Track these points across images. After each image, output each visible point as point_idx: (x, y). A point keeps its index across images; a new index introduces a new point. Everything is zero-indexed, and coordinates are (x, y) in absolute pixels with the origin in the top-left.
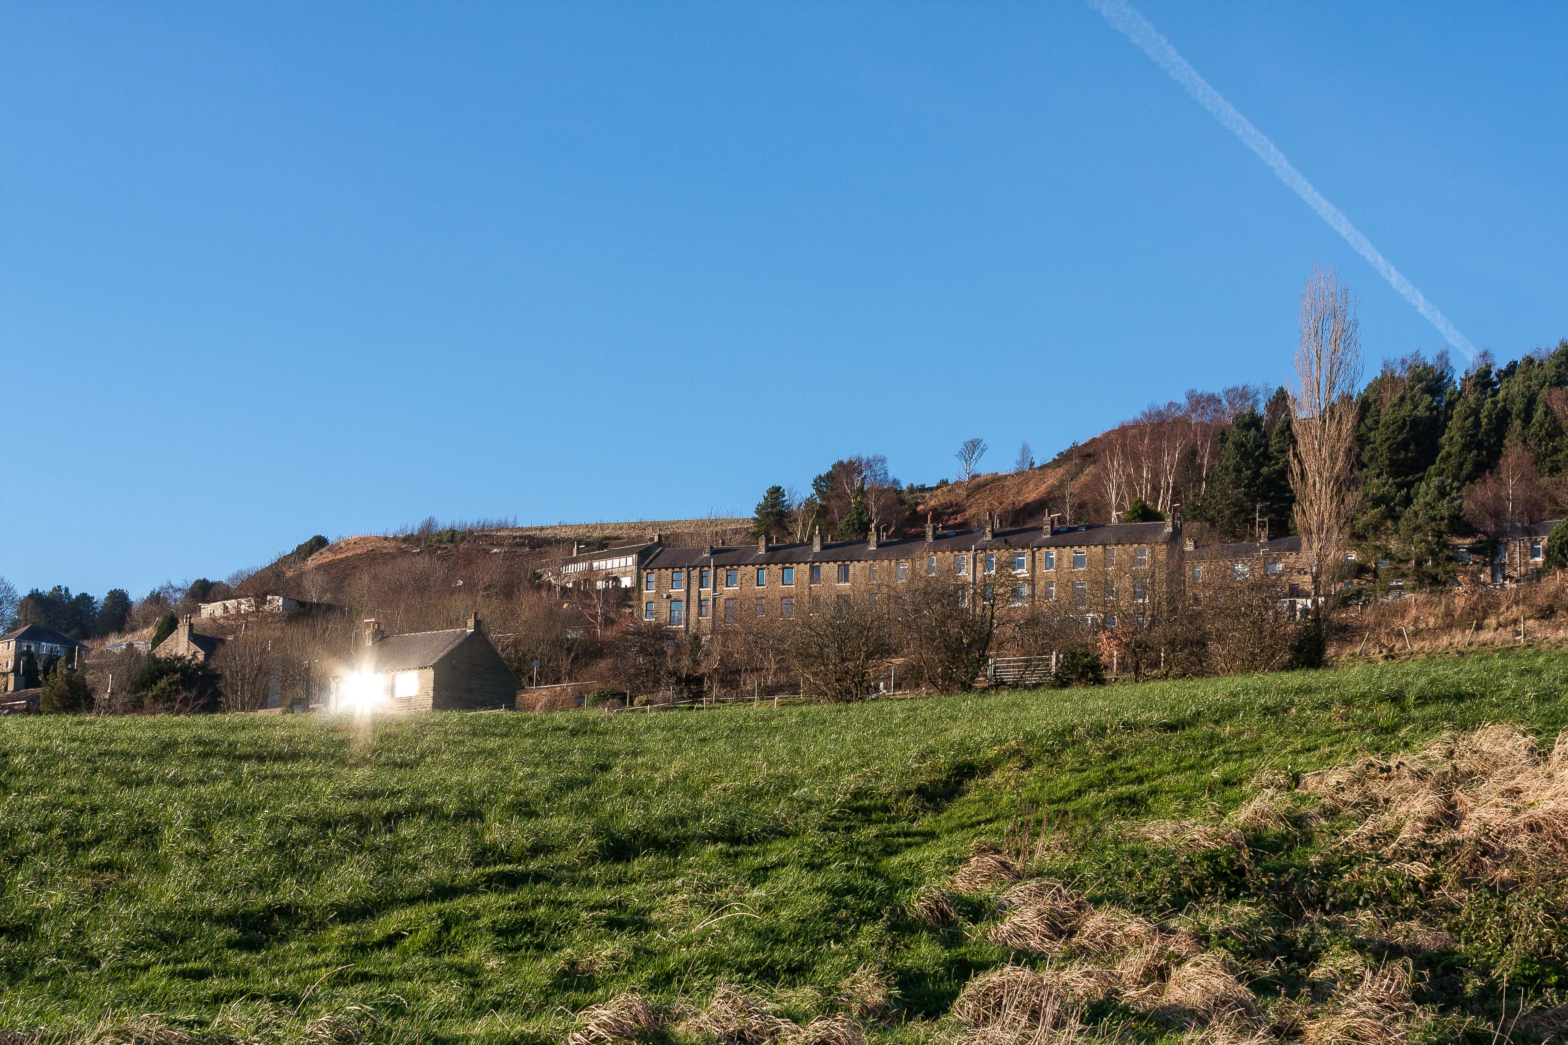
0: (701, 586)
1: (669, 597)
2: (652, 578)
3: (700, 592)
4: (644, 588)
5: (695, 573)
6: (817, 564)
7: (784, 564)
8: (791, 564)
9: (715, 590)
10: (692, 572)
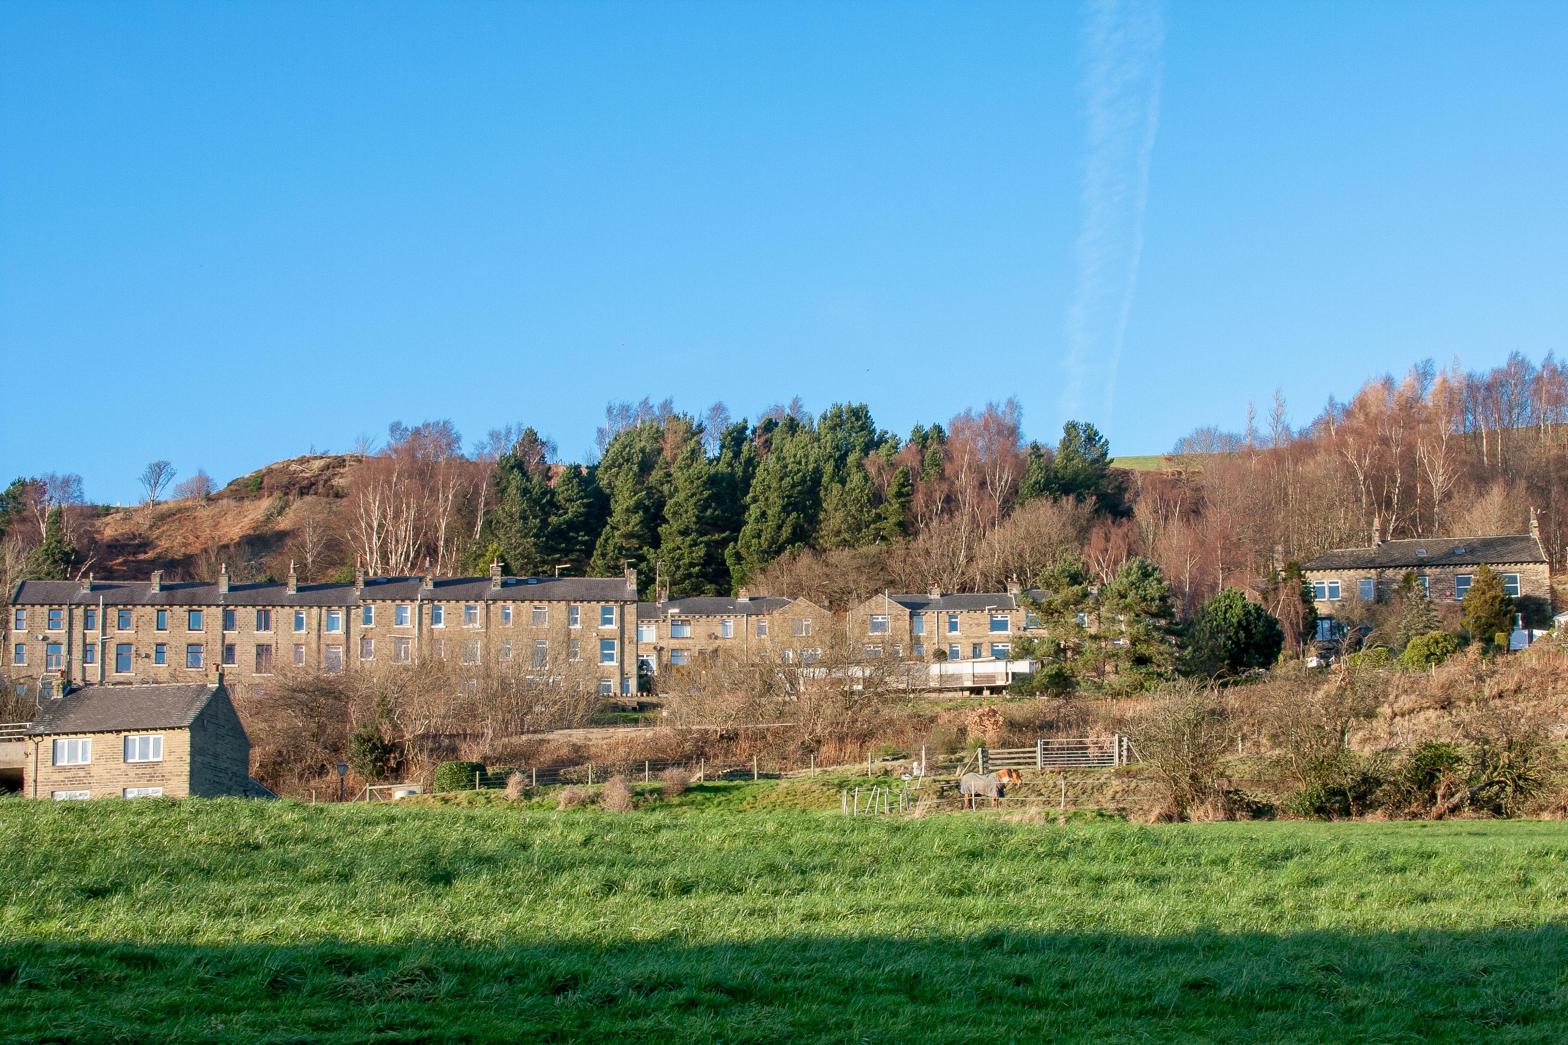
0: (86, 627)
1: (45, 638)
2: (24, 615)
3: (84, 634)
4: (13, 627)
5: (79, 612)
6: (232, 608)
7: (191, 605)
8: (200, 605)
9: (104, 634)
10: (75, 611)
